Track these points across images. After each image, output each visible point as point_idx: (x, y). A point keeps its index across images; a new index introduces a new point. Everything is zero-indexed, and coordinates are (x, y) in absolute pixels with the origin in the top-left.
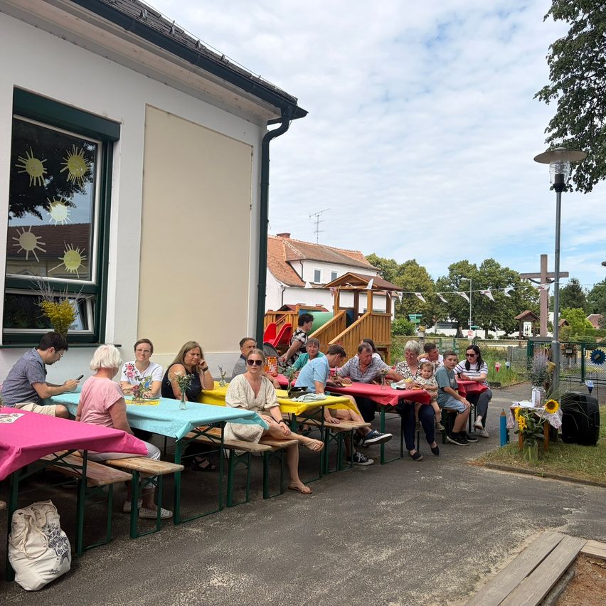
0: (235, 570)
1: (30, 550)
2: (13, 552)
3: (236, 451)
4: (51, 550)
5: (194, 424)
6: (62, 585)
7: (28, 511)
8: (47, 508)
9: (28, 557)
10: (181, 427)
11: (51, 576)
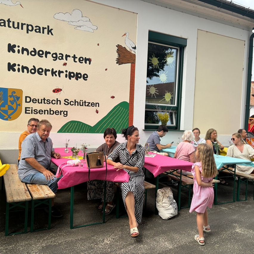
0: (246, 227)
1: (164, 205)
2: (158, 204)
3: (241, 177)
4: (171, 206)
5: (224, 164)
6: (175, 219)
7: (162, 190)
8: (169, 190)
9: (163, 207)
10: (219, 165)
11: (171, 216)
